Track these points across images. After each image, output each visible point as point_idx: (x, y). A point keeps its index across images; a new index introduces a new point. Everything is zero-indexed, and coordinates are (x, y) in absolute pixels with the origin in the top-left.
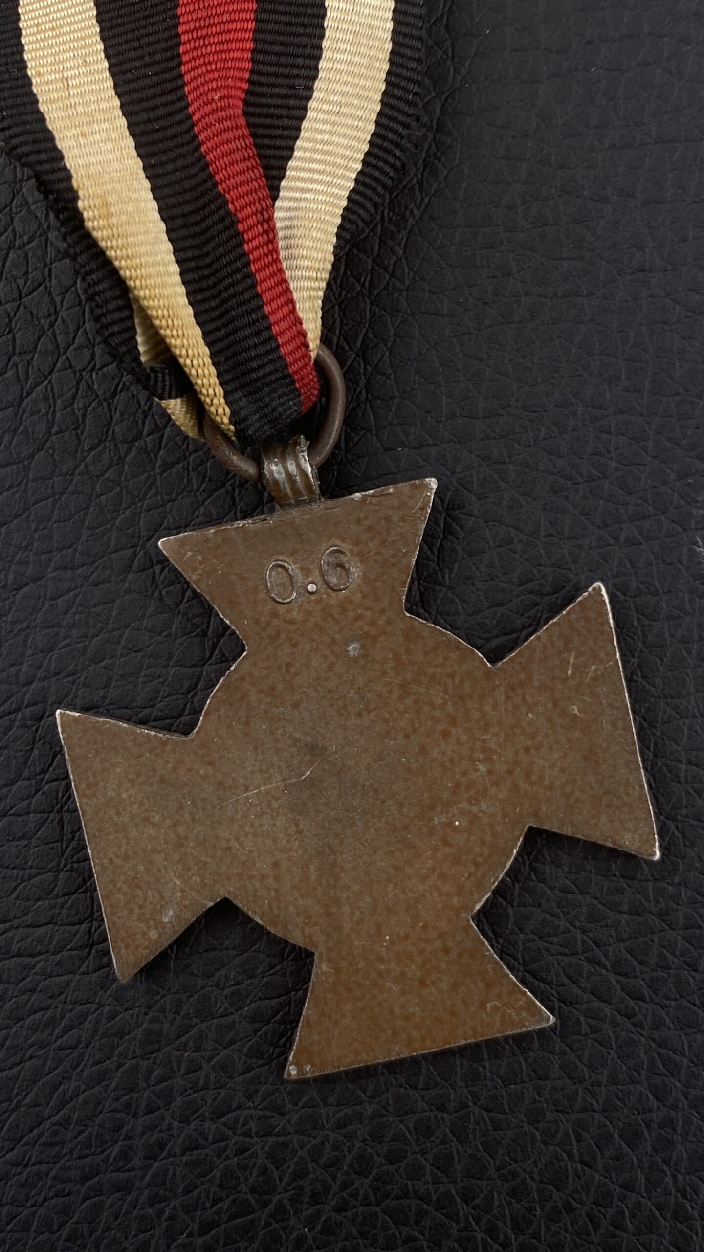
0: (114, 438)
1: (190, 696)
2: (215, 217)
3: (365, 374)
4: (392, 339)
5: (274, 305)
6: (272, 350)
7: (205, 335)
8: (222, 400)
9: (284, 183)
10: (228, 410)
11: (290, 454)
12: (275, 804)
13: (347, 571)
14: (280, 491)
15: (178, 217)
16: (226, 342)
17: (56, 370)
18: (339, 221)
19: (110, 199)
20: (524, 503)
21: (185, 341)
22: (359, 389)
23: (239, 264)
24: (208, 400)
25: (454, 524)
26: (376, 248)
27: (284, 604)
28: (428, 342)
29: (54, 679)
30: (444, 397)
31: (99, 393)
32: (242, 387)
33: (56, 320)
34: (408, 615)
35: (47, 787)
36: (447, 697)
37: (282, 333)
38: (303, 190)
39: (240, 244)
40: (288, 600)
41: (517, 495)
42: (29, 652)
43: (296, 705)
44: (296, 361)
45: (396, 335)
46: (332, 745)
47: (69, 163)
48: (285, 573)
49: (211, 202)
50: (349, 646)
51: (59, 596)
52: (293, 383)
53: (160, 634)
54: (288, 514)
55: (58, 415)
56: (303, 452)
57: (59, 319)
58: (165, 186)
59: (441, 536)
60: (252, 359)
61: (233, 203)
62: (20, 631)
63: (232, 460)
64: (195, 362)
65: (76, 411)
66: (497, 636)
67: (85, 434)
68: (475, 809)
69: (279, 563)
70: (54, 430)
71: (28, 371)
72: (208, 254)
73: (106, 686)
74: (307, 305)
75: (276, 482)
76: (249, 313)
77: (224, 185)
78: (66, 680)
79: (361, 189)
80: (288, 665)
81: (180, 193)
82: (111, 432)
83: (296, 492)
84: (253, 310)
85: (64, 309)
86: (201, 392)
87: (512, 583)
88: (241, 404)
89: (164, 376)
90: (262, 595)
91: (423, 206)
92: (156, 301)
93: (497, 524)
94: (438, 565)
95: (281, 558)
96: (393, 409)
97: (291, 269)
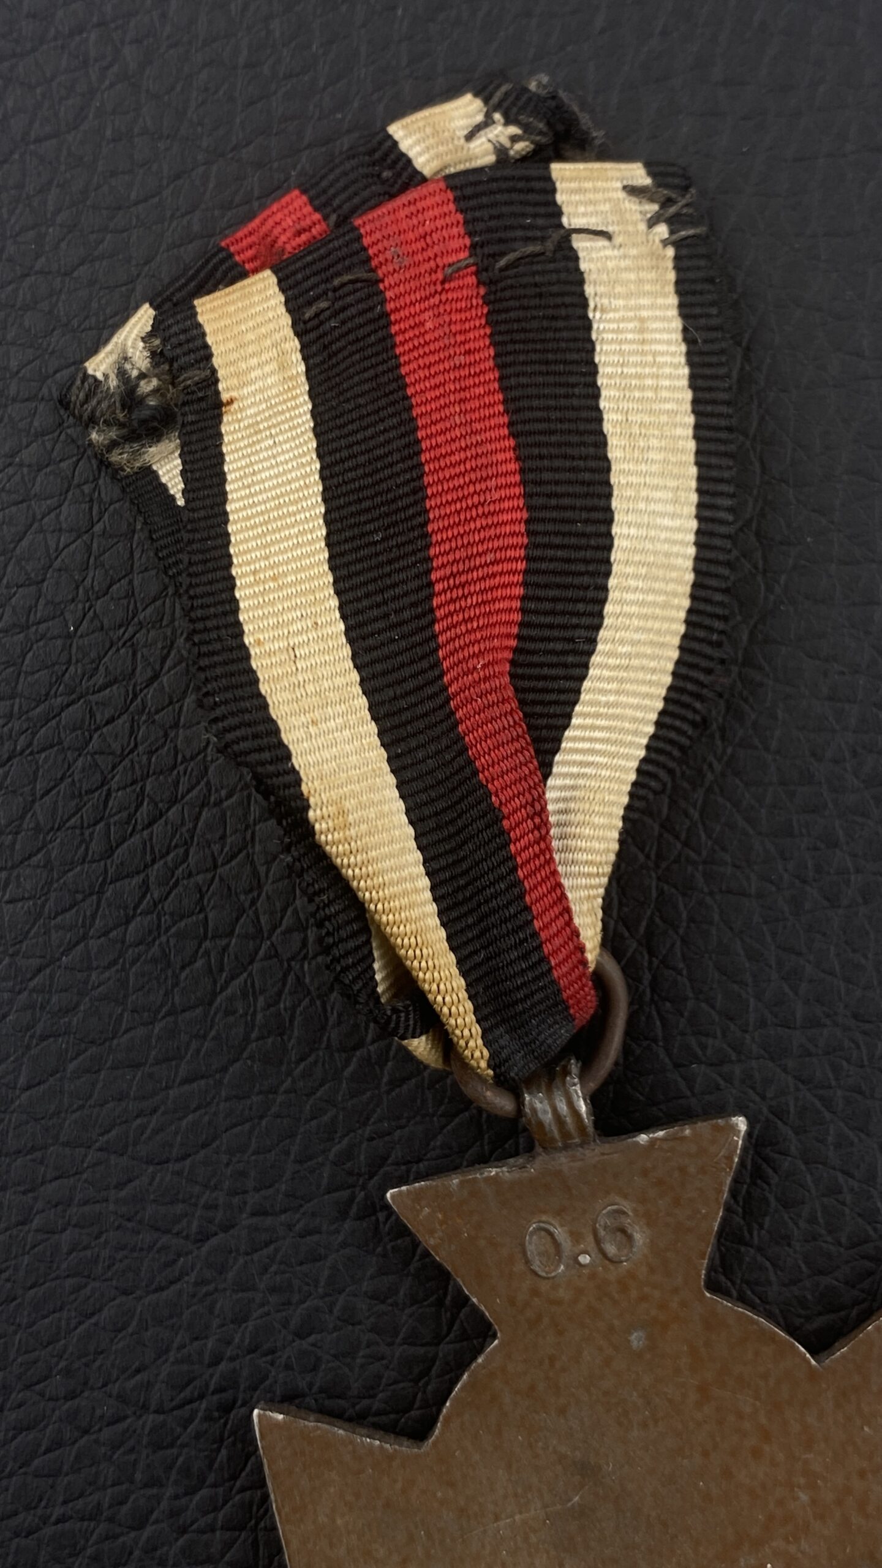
0: (328, 1046)
1: (420, 1384)
2: (474, 812)
3: (650, 970)
4: (684, 924)
5: (546, 919)
6: (543, 975)
7: (460, 963)
8: (480, 1042)
9: (558, 758)
10: (486, 1053)
11: (558, 1089)
12: (533, 1539)
13: (630, 1238)
14: (546, 1134)
15: (430, 817)
16: (484, 968)
17: (258, 958)
18: (625, 800)
19: (347, 805)
20: (856, 1140)
21: (436, 974)
22: (641, 988)
23: (503, 870)
24: (462, 1043)
25: (764, 1166)
26: (665, 810)
27: (548, 1278)
28: (731, 929)
29: (248, 1357)
30: (752, 1000)
31: (312, 988)
32: (503, 1021)
33: (259, 895)
34: (708, 1295)
35: (238, 1498)
36: (758, 1403)
37: (555, 952)
38: (581, 764)
39: (506, 845)
40: (553, 1274)
41: (846, 1130)
42: (216, 1322)
43: (562, 1411)
44: (571, 984)
45: (691, 920)
46: (608, 1465)
47: (297, 762)
48: (549, 1238)
49: (469, 793)
50: (630, 1334)
51: (256, 1251)
52: (567, 1008)
53: (383, 1302)
54: (554, 1160)
55: (259, 1016)
56: (575, 1085)
57: (264, 894)
58: (414, 780)
59: (748, 1180)
60: (518, 988)
61: (497, 796)
62: (207, 1294)
63: (485, 1097)
64: (448, 999)
65: (283, 1012)
66: (820, 1314)
67: (293, 1041)
68: (792, 1549)
69: (542, 1225)
70: (254, 1035)
71: (222, 959)
72: (465, 858)
73: (315, 1368)
74: (585, 907)
75: (540, 1124)
76: (515, 931)
77: (486, 773)
78: (264, 1359)
79: (653, 756)
80: (552, 1359)
81: (432, 787)
82: (325, 1038)
83: (565, 1135)
84: (521, 928)
85: (270, 881)
86: (453, 1033)
87: (840, 1244)
88: (502, 1042)
89: (407, 1014)
90: (519, 1267)
91: (725, 758)
92: (402, 927)
93: (820, 1166)
94: (744, 1218)
95: (544, 1218)
96: (686, 1014)
97: (565, 863)
